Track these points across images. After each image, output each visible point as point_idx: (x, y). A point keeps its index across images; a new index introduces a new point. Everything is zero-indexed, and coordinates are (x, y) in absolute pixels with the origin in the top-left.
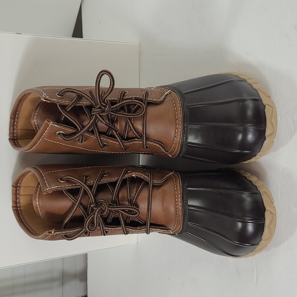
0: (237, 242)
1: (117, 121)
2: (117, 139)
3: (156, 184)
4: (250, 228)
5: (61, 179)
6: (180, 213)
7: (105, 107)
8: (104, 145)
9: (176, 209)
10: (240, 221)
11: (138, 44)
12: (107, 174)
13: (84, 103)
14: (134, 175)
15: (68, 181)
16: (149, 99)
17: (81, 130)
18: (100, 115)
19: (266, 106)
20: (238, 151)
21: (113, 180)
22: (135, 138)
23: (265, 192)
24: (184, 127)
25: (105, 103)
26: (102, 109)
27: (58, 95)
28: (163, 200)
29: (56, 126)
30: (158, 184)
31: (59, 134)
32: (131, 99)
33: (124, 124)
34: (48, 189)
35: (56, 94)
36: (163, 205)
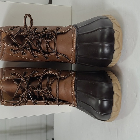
0: (100, 112)
1: (41, 43)
2: (40, 53)
3: (61, 78)
4: (105, 104)
5: (12, 74)
6: (74, 94)
7: (32, 35)
8: (36, 57)
9: (72, 92)
10: (100, 100)
11: (71, 6)
12: (37, 72)
13: (24, 34)
14: (50, 73)
15: (15, 75)
16: (59, 31)
17: (21, 47)
18: (30, 40)
19: (115, 32)
20: (101, 59)
21: (39, 75)
22: (51, 53)
23: (116, 83)
24: (76, 46)
25: (31, 33)
26: (31, 36)
27: (10, 29)
28: (65, 87)
29: (9, 46)
30: (63, 78)
31: (11, 50)
32: (49, 31)
33: (45, 45)
34: (3, 79)
35: (9, 29)
36: (65, 90)
